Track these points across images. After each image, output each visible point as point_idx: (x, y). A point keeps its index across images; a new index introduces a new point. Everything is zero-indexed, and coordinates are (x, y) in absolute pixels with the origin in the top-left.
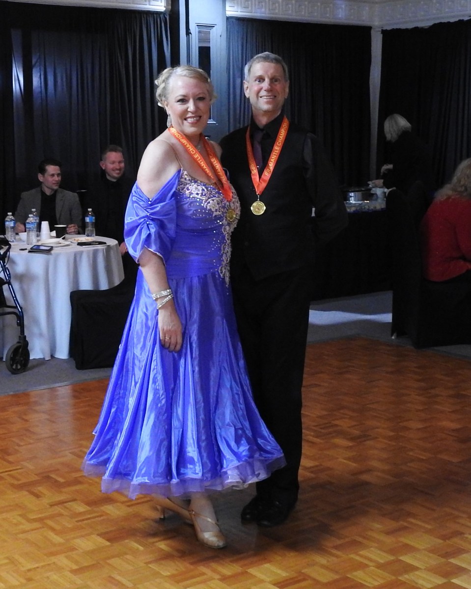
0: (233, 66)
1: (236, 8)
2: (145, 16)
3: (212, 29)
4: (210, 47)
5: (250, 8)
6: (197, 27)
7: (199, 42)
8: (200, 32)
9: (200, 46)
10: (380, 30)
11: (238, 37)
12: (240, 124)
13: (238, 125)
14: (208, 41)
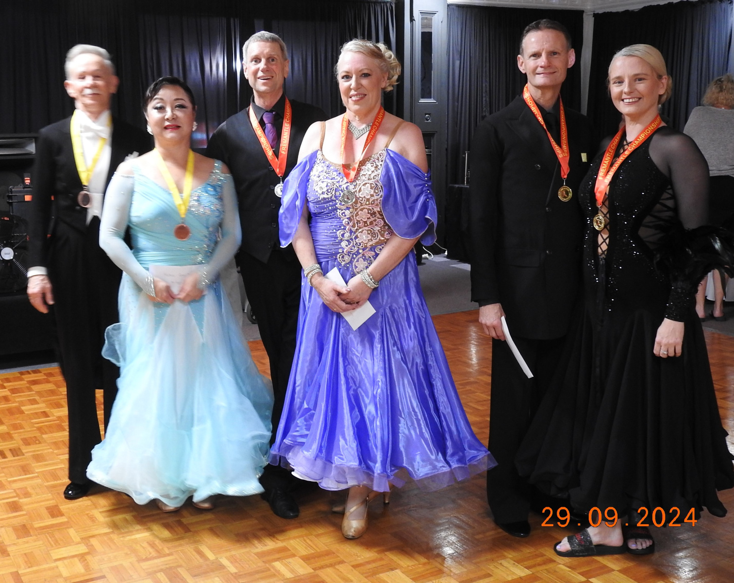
0: (453, 50)
2: (373, 4)
3: (434, 16)
4: (431, 33)
6: (420, 14)
7: (422, 27)
8: (422, 19)
9: (423, 31)
10: (592, 13)
11: (457, 23)
12: (458, 102)
13: (456, 104)
14: (430, 27)
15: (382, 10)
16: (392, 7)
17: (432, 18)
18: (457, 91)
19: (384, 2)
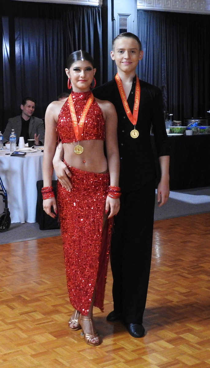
1: (143, 4)
2: (86, 8)
3: (128, 17)
4: (126, 29)
5: (152, 4)
6: (118, 15)
7: (120, 26)
11: (144, 22)
12: (145, 76)
13: (144, 78)
14: (126, 25)
15: (92, 13)
16: (99, 10)
17: (126, 20)
18: (144, 69)
19: (94, 7)
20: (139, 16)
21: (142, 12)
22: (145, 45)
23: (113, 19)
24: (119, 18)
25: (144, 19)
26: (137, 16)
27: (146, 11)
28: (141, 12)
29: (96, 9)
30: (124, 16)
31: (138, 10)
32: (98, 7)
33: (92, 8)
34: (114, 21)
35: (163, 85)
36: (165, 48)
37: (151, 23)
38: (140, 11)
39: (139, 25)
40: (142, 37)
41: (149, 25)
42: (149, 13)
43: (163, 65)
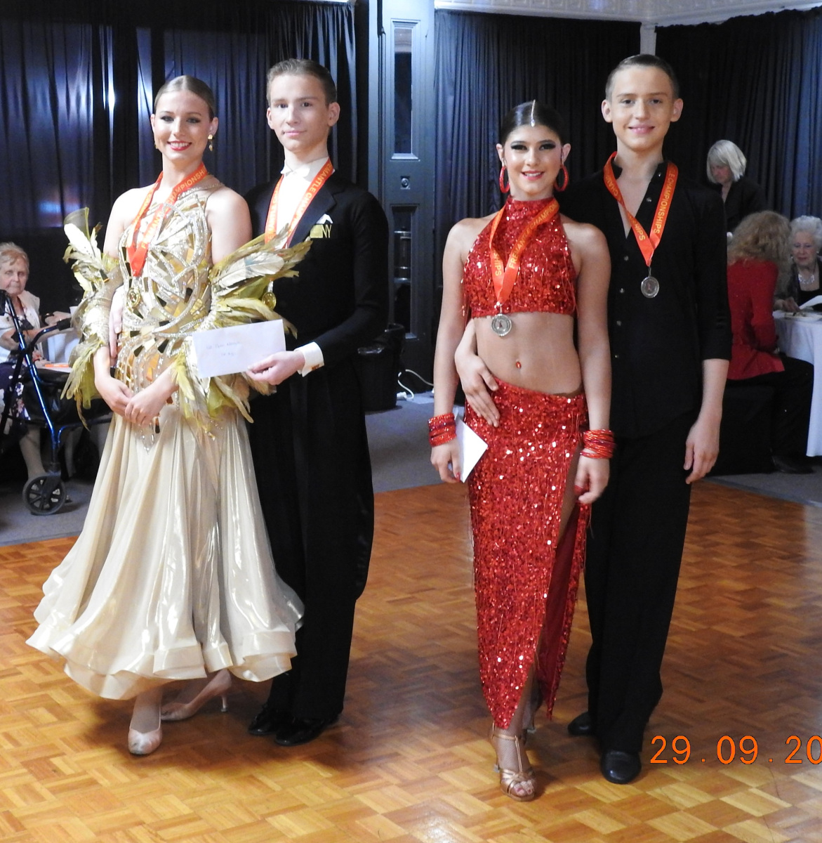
0: (443, 79)
2: (320, 8)
3: (414, 27)
4: (411, 53)
6: (392, 23)
7: (396, 45)
8: (397, 31)
9: (397, 51)
10: (654, 26)
11: (451, 38)
12: (451, 159)
13: (449, 162)
14: (409, 44)
15: (335, 18)
16: (350, 13)
17: (411, 31)
18: (449, 143)
19: (339, 5)
20: (438, 24)
21: (446, 15)
22: (452, 89)
23: (380, 32)
24: (393, 28)
25: (450, 31)
26: (435, 24)
27: (454, 13)
28: (443, 16)
29: (344, 9)
30: (405, 26)
31: (436, 11)
32: (347, 5)
33: (335, 8)
34: (383, 35)
35: (491, 177)
36: (497, 95)
37: (466, 40)
38: (442, 13)
39: (439, 42)
40: (446, 71)
41: (460, 45)
42: (461, 17)
43: (491, 134)
